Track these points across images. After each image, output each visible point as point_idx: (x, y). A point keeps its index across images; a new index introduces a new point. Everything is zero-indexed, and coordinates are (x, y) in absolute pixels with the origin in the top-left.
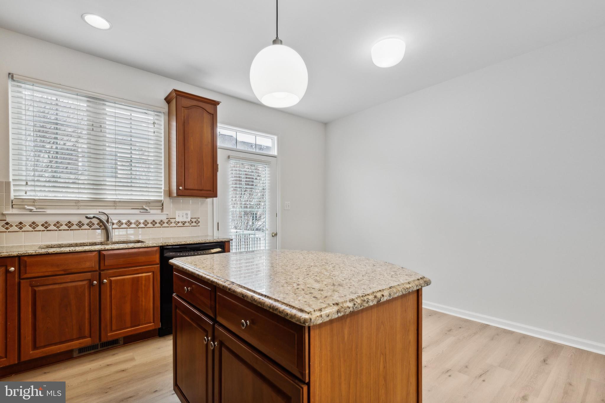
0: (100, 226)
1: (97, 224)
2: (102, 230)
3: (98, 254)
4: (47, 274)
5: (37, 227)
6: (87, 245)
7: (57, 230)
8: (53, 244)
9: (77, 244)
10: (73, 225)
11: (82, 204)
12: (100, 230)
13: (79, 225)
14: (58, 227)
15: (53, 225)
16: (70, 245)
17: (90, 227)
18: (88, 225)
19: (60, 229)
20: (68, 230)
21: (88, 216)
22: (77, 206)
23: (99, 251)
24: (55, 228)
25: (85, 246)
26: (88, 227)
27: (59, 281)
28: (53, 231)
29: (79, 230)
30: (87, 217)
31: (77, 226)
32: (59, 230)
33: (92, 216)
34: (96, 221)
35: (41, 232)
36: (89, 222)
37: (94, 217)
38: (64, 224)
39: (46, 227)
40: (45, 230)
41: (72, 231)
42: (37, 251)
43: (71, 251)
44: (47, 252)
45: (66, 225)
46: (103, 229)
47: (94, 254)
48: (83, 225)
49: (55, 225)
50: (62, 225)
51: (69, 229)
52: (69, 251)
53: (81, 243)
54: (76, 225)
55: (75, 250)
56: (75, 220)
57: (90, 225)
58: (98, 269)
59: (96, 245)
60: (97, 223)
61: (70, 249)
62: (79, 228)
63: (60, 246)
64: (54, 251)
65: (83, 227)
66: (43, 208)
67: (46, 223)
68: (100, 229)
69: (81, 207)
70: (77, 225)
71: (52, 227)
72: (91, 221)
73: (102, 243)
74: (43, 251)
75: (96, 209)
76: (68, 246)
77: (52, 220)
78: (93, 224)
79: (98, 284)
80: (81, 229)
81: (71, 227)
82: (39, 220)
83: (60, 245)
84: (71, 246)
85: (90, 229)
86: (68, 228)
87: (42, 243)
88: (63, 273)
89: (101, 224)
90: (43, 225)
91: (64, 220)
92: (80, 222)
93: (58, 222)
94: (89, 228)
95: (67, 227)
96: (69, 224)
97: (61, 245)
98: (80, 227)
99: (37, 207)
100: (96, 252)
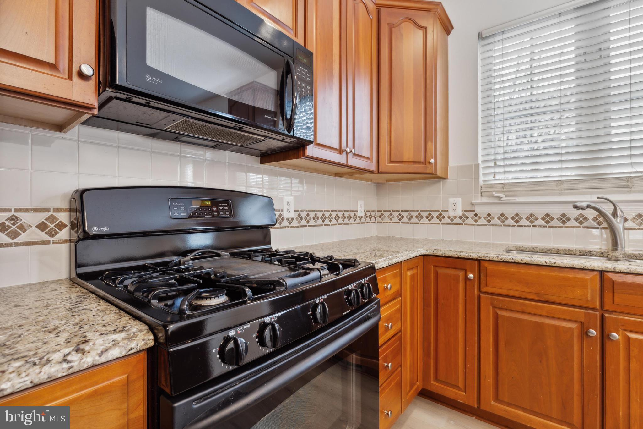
0: (600, 223)
1: (593, 220)
2: (603, 230)
3: (598, 278)
4: (512, 293)
5: (506, 220)
6: (575, 254)
7: (530, 226)
8: (524, 246)
9: (558, 250)
10: (552, 219)
11: (566, 186)
12: (598, 230)
13: (562, 219)
14: (532, 222)
15: (526, 219)
16: (548, 252)
17: (581, 223)
18: (576, 219)
19: (534, 224)
20: (545, 226)
21: (578, 204)
22: (558, 189)
23: (602, 273)
24: (528, 223)
25: (572, 254)
26: (576, 224)
27: (529, 310)
28: (526, 227)
29: (562, 227)
30: (576, 207)
31: (558, 222)
32: (533, 226)
33: (584, 204)
34: (591, 214)
35: (510, 227)
36: (578, 216)
37: (588, 207)
38: (540, 217)
39: (517, 222)
40: (515, 225)
41: (552, 229)
42: (499, 256)
43: (548, 264)
44: (513, 259)
45: (543, 219)
46: (604, 228)
47: (590, 275)
48: (569, 219)
49: (528, 219)
50: (537, 219)
51: (547, 225)
52: (544, 264)
53: (565, 250)
54: (557, 219)
55: (555, 263)
56: (556, 211)
57: (581, 220)
58: (598, 307)
59: (592, 256)
60: (592, 217)
61: (547, 260)
62: (561, 225)
63: (533, 250)
64: (522, 260)
65: (568, 224)
66: (513, 196)
67: (517, 215)
68: (598, 228)
69: (566, 191)
70: (559, 219)
71: (524, 222)
72: (581, 214)
73: (603, 253)
74: (507, 257)
75: (591, 193)
76: (544, 251)
77: (525, 211)
78: (586, 219)
79: (598, 336)
80: (566, 227)
81: (549, 222)
82: (510, 211)
83: (533, 248)
84: (550, 252)
85: (580, 227)
86: (545, 224)
87: (512, 243)
88: (536, 298)
89: (601, 219)
90: (513, 218)
91: (540, 211)
92: (564, 215)
93: (531, 215)
94: (578, 225)
95: (543, 222)
96: (548, 218)
97: (535, 248)
98: (564, 222)
99: (507, 193)
100: (595, 273)
